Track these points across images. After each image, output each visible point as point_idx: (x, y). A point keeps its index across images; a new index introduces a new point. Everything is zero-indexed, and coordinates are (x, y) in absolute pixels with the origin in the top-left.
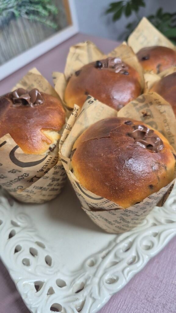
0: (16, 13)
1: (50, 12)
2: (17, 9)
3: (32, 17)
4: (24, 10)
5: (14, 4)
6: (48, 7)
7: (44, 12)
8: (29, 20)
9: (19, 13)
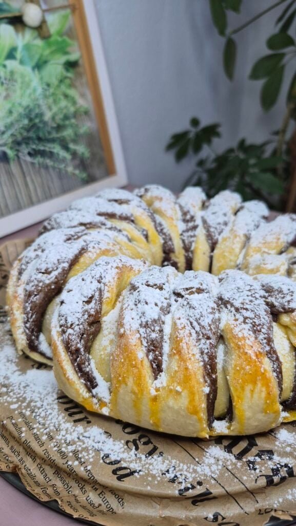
0: (11, 153)
1: (74, 154)
2: (11, 148)
3: (39, 160)
4: (25, 150)
5: (7, 141)
6: (72, 146)
7: (63, 154)
8: (33, 164)
9: (15, 153)
